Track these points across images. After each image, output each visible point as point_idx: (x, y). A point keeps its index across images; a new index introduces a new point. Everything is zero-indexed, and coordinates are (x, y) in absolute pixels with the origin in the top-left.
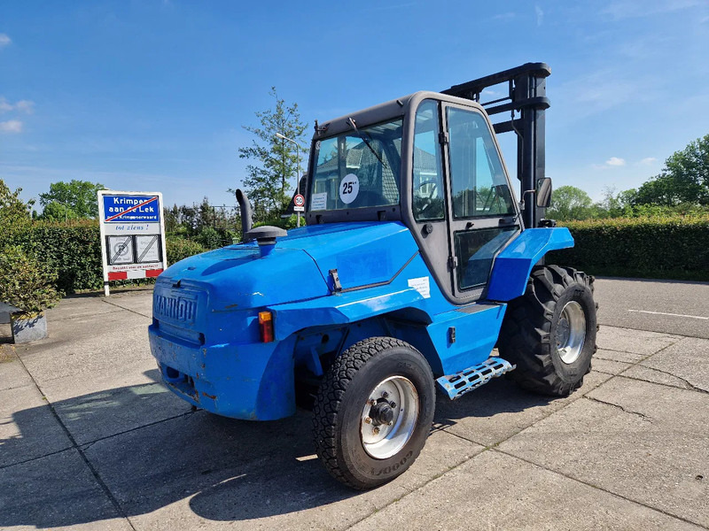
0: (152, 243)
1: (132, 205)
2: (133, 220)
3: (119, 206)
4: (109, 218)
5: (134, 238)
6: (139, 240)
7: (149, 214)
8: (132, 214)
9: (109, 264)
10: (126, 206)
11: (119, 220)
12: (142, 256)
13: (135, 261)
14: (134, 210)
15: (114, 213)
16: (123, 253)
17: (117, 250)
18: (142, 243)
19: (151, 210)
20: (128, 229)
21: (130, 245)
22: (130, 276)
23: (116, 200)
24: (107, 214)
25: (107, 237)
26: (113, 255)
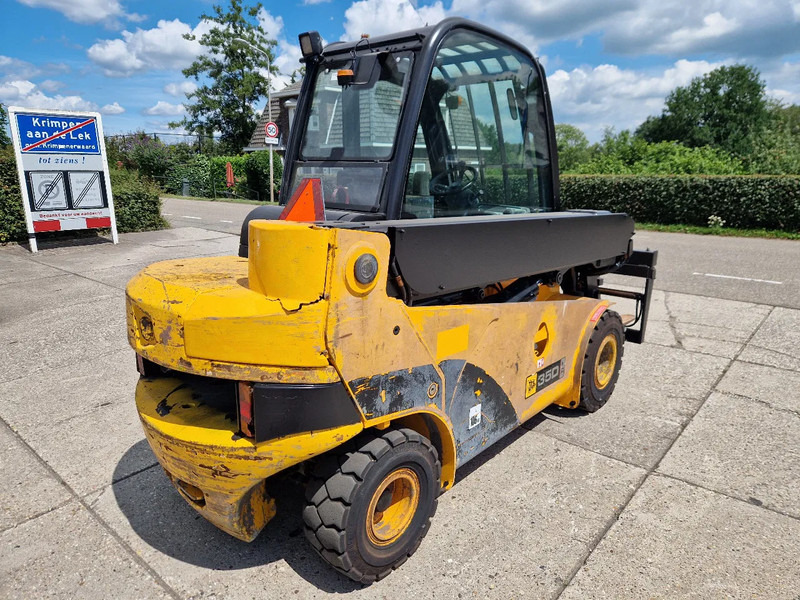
0: (91, 182)
1: (60, 129)
2: (62, 150)
3: (41, 129)
4: (27, 146)
5: (65, 175)
6: (73, 177)
7: (84, 142)
8: (60, 141)
9: (33, 209)
10: (51, 130)
11: (42, 149)
12: (80, 200)
13: (70, 206)
14: (63, 136)
15: (34, 140)
16: (51, 195)
17: (44, 190)
18: (78, 182)
19: (87, 136)
20: (57, 162)
21: (61, 184)
22: (65, 226)
23: (35, 122)
24: (24, 140)
25: (27, 174)
26: (37, 197)
